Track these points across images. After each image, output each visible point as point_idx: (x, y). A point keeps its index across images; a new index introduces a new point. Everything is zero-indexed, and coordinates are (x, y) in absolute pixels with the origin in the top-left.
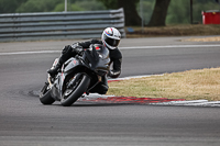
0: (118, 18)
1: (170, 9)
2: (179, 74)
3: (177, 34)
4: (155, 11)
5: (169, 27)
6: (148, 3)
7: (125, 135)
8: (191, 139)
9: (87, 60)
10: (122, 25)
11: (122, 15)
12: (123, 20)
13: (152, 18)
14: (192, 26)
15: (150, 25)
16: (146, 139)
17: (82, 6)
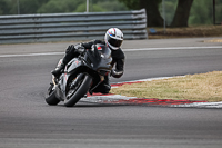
0: (140, 19)
1: (192, 10)
2: (201, 75)
3: (200, 34)
4: (177, 12)
5: (191, 27)
6: (170, 4)
7: (146, 138)
8: (213, 141)
9: (88, 60)
10: (145, 26)
11: (144, 16)
12: (145, 21)
13: (175, 19)
14: (214, 27)
15: (172, 26)
16: (167, 141)
17: (104, 7)
